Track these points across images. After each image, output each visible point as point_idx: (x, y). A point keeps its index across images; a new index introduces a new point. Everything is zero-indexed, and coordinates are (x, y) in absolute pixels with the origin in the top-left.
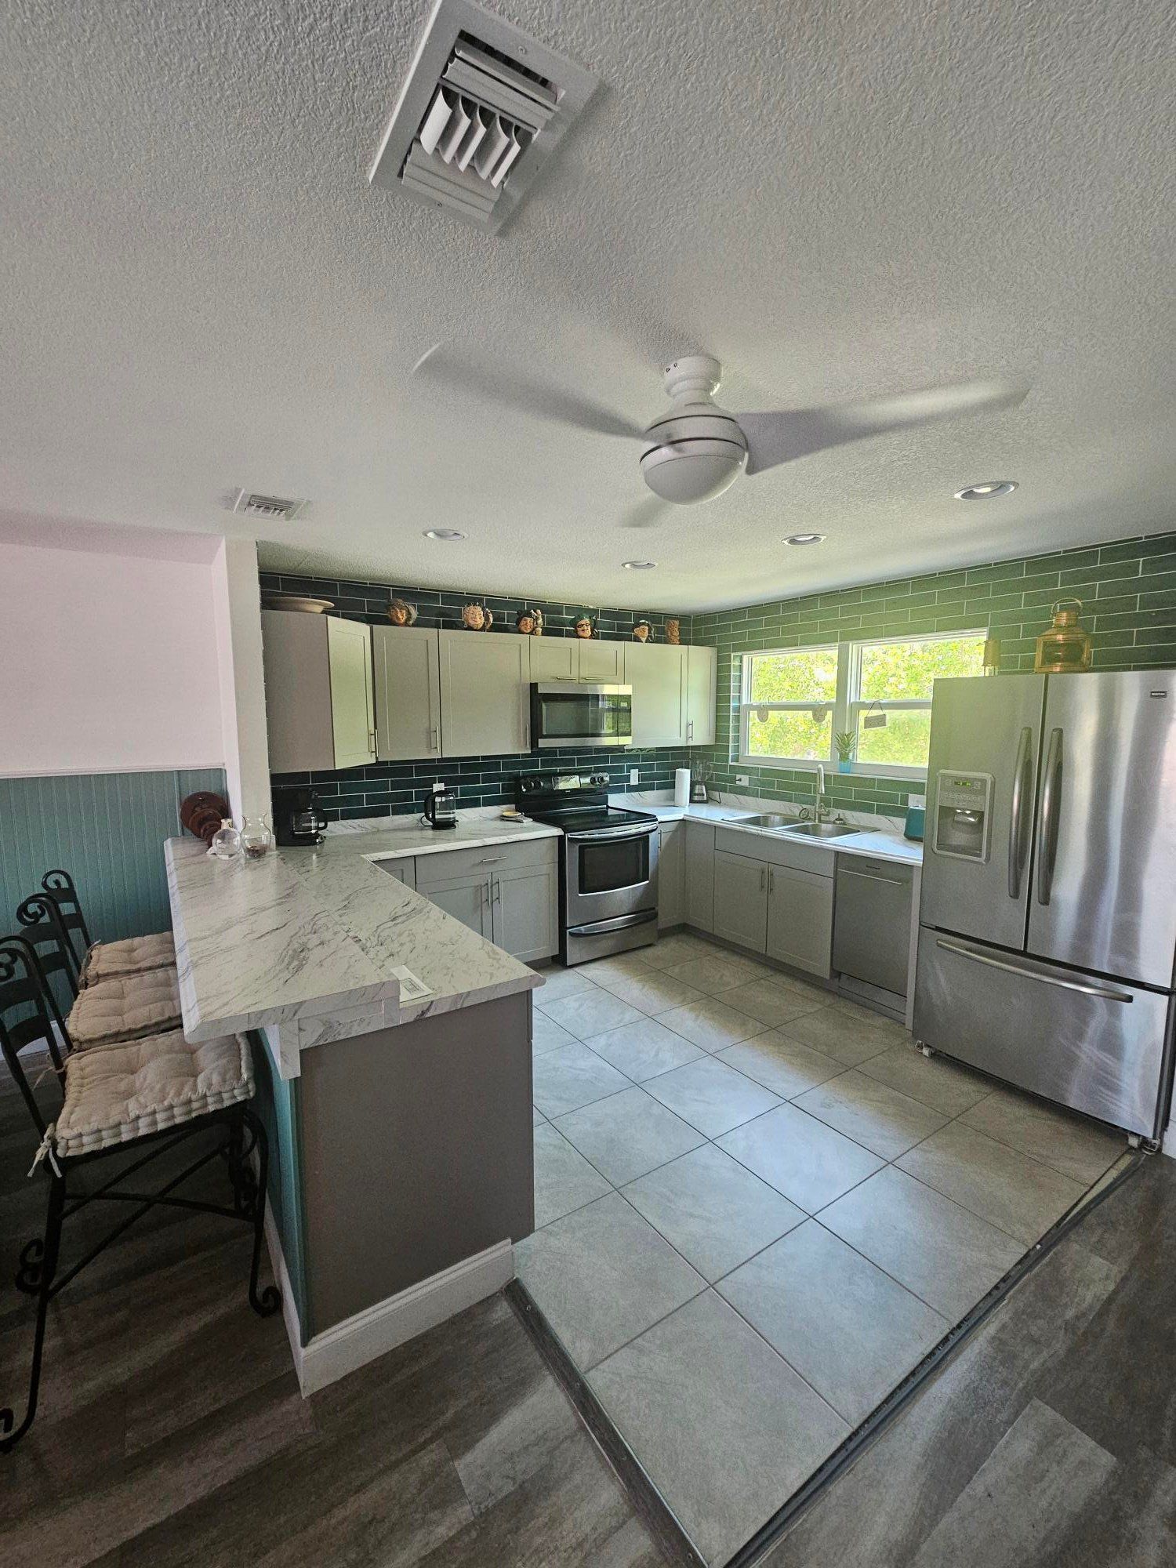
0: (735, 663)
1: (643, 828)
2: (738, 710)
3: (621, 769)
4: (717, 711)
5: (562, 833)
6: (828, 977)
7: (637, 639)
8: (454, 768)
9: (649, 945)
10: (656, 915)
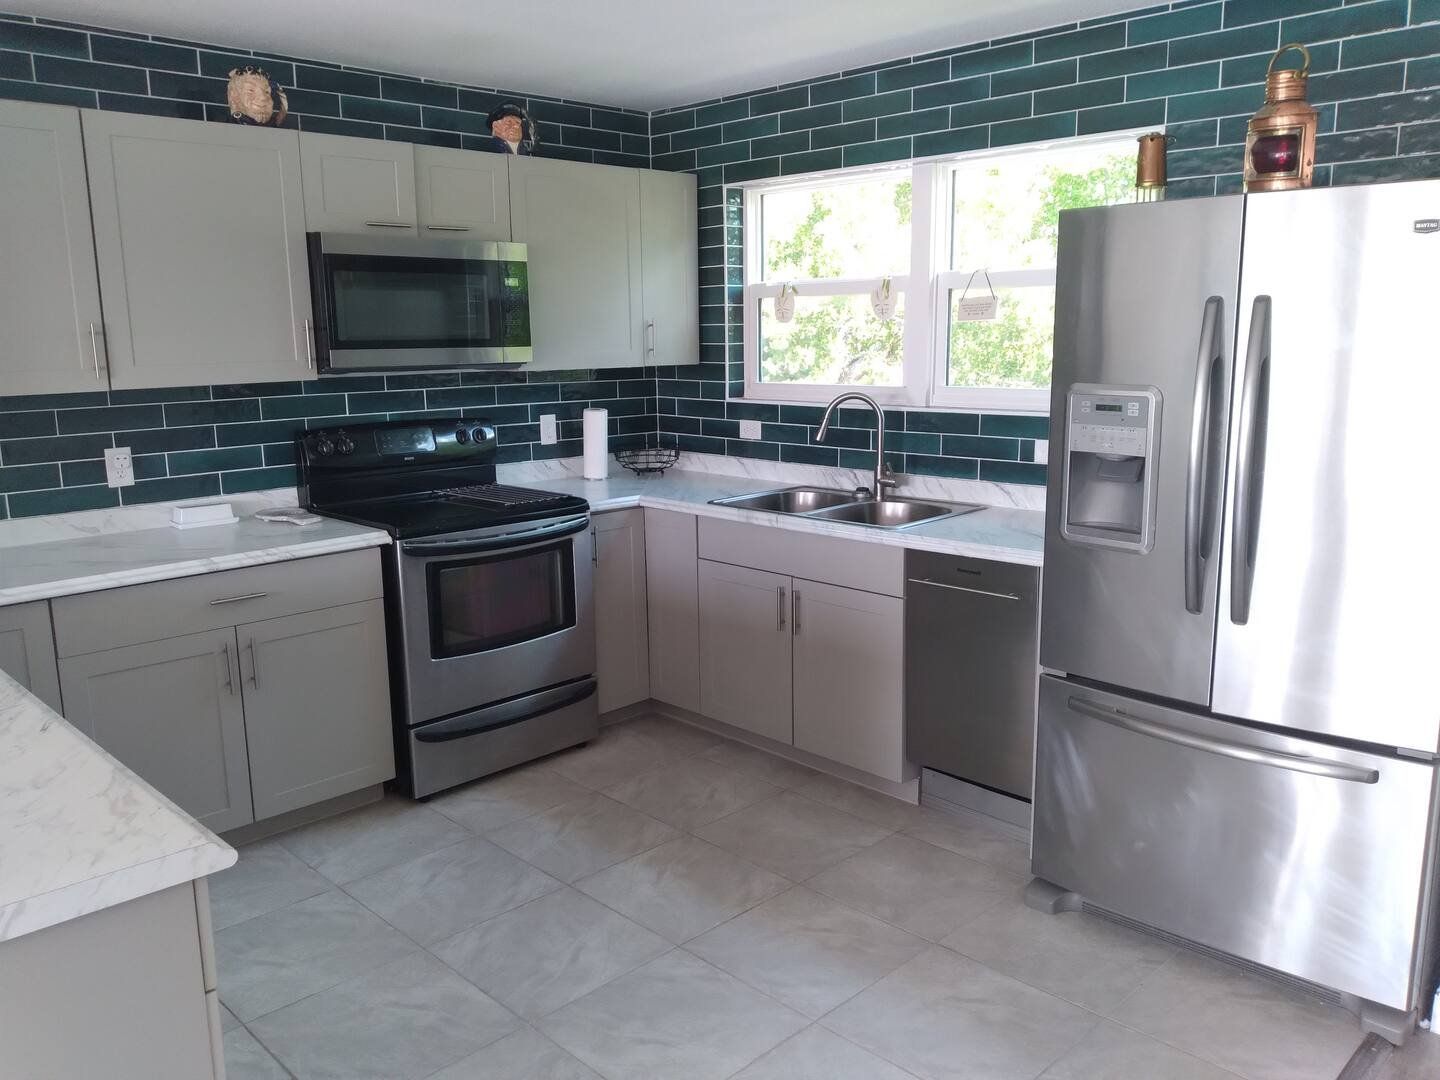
0: (728, 207)
1: (558, 524)
2: (738, 297)
3: (520, 414)
4: (701, 301)
5: (388, 540)
6: (900, 781)
7: (497, 146)
8: (152, 416)
9: (582, 746)
10: (594, 686)
